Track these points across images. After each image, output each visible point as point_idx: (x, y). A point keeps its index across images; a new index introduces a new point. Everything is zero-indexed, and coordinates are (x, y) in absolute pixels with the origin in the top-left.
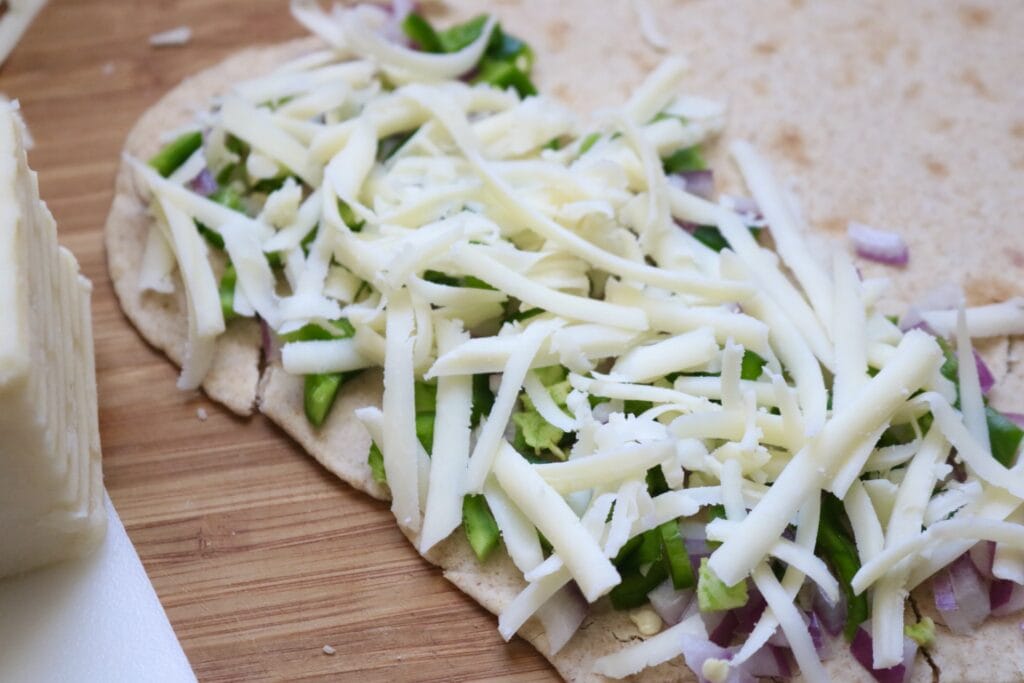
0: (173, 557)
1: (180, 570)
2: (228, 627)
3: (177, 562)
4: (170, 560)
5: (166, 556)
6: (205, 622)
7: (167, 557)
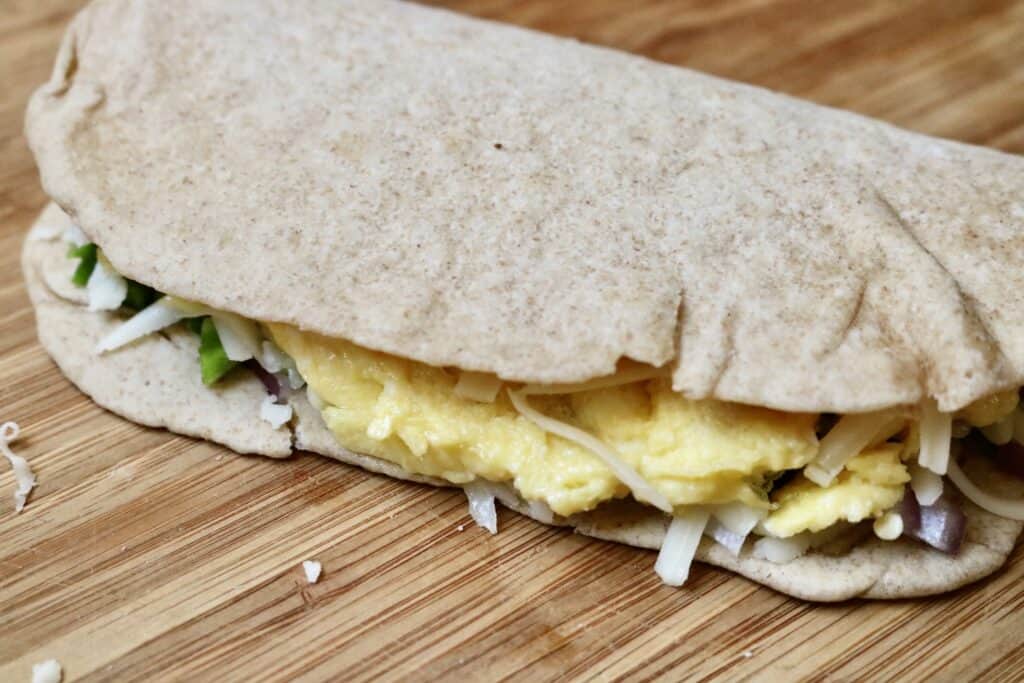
0: (281, 620)
1: (296, 630)
2: (382, 668)
3: (288, 624)
4: (280, 624)
5: (272, 622)
6: (355, 671)
7: (275, 623)
